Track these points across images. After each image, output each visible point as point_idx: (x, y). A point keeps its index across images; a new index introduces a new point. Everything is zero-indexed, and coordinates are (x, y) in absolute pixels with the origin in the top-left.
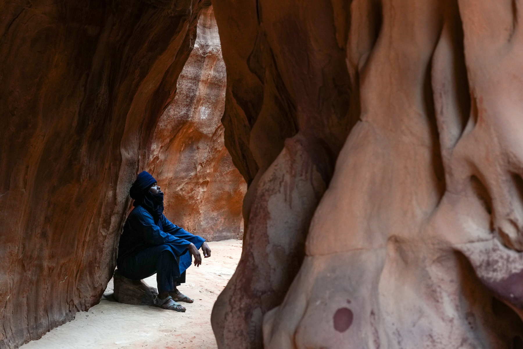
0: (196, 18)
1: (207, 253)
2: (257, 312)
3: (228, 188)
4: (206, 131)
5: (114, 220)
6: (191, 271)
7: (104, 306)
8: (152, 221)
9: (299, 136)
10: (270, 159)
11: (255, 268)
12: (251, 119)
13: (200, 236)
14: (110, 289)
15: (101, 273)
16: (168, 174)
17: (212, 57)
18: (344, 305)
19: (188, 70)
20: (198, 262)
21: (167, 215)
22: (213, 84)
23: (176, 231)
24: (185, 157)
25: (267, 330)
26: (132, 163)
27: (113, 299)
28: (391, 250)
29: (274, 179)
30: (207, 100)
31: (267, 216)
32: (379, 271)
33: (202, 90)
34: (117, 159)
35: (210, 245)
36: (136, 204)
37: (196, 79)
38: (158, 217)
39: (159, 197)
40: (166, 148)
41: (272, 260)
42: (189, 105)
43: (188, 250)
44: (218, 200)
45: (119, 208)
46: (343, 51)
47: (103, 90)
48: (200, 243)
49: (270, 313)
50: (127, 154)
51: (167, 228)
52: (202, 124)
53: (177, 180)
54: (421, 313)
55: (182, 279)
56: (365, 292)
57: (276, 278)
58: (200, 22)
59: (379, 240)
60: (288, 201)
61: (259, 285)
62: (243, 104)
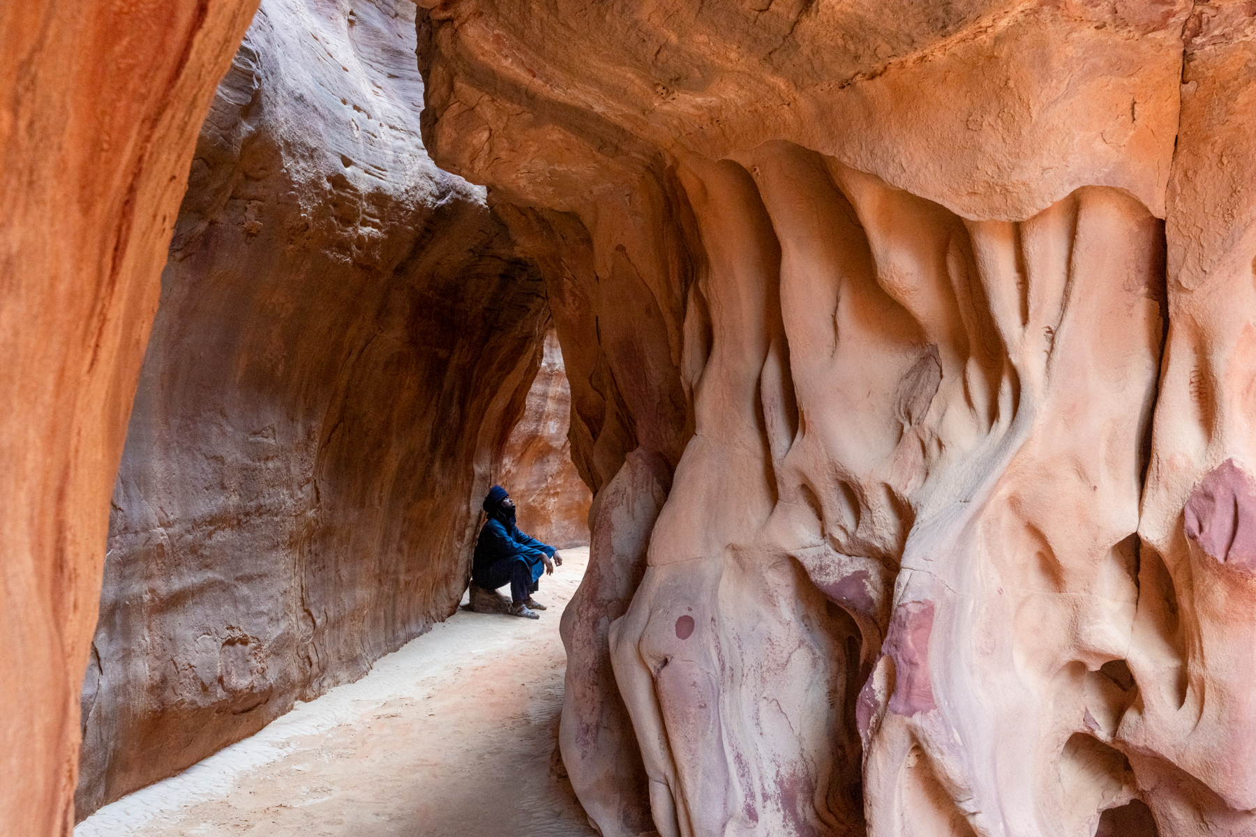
0: (542, 338)
1: (559, 561)
2: (604, 621)
3: (577, 498)
4: (555, 444)
5: (468, 532)
6: (544, 580)
7: (460, 616)
8: (505, 533)
9: (639, 450)
10: (613, 472)
11: (600, 578)
12: (595, 434)
13: (551, 545)
14: (466, 599)
15: (457, 584)
16: (520, 486)
17: (558, 374)
18: (686, 613)
19: (537, 387)
20: (550, 571)
21: (520, 526)
22: (560, 400)
23: (528, 542)
24: (535, 469)
25: (612, 639)
26: (484, 478)
27: (469, 608)
28: (729, 556)
29: (616, 492)
30: (555, 415)
31: (611, 527)
32: (719, 578)
33: (550, 406)
34: (470, 475)
35: (561, 553)
36: (489, 517)
37: (544, 396)
38: (510, 529)
39: (511, 510)
40: (518, 462)
41: (617, 571)
42: (539, 420)
43: (540, 559)
44: (569, 509)
45: (473, 521)
46: (677, 369)
47: (455, 409)
48: (551, 552)
49: (615, 622)
50: (479, 469)
51: (519, 539)
52: (551, 438)
53: (529, 491)
54: (759, 617)
55: (535, 588)
56: (705, 599)
57: (621, 587)
58: (546, 342)
59: (717, 548)
60: (631, 512)
61: (605, 594)
62: (587, 420)
